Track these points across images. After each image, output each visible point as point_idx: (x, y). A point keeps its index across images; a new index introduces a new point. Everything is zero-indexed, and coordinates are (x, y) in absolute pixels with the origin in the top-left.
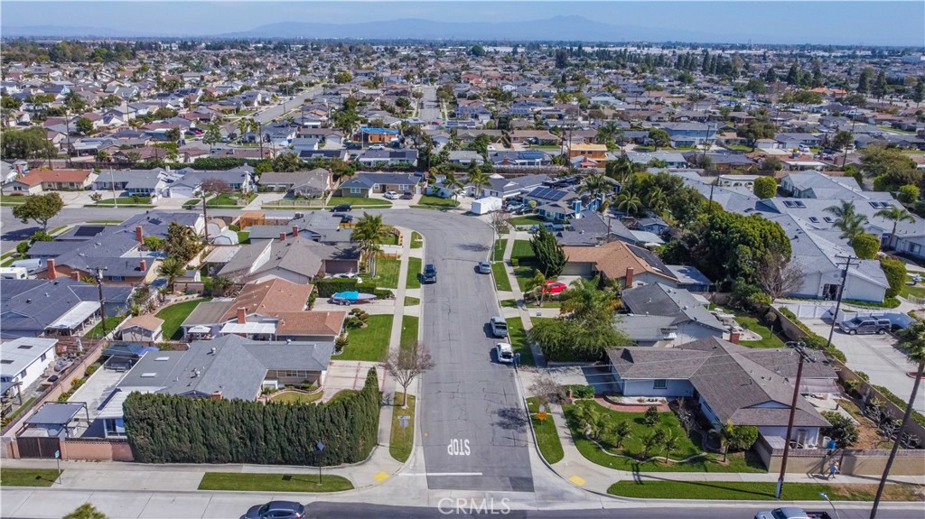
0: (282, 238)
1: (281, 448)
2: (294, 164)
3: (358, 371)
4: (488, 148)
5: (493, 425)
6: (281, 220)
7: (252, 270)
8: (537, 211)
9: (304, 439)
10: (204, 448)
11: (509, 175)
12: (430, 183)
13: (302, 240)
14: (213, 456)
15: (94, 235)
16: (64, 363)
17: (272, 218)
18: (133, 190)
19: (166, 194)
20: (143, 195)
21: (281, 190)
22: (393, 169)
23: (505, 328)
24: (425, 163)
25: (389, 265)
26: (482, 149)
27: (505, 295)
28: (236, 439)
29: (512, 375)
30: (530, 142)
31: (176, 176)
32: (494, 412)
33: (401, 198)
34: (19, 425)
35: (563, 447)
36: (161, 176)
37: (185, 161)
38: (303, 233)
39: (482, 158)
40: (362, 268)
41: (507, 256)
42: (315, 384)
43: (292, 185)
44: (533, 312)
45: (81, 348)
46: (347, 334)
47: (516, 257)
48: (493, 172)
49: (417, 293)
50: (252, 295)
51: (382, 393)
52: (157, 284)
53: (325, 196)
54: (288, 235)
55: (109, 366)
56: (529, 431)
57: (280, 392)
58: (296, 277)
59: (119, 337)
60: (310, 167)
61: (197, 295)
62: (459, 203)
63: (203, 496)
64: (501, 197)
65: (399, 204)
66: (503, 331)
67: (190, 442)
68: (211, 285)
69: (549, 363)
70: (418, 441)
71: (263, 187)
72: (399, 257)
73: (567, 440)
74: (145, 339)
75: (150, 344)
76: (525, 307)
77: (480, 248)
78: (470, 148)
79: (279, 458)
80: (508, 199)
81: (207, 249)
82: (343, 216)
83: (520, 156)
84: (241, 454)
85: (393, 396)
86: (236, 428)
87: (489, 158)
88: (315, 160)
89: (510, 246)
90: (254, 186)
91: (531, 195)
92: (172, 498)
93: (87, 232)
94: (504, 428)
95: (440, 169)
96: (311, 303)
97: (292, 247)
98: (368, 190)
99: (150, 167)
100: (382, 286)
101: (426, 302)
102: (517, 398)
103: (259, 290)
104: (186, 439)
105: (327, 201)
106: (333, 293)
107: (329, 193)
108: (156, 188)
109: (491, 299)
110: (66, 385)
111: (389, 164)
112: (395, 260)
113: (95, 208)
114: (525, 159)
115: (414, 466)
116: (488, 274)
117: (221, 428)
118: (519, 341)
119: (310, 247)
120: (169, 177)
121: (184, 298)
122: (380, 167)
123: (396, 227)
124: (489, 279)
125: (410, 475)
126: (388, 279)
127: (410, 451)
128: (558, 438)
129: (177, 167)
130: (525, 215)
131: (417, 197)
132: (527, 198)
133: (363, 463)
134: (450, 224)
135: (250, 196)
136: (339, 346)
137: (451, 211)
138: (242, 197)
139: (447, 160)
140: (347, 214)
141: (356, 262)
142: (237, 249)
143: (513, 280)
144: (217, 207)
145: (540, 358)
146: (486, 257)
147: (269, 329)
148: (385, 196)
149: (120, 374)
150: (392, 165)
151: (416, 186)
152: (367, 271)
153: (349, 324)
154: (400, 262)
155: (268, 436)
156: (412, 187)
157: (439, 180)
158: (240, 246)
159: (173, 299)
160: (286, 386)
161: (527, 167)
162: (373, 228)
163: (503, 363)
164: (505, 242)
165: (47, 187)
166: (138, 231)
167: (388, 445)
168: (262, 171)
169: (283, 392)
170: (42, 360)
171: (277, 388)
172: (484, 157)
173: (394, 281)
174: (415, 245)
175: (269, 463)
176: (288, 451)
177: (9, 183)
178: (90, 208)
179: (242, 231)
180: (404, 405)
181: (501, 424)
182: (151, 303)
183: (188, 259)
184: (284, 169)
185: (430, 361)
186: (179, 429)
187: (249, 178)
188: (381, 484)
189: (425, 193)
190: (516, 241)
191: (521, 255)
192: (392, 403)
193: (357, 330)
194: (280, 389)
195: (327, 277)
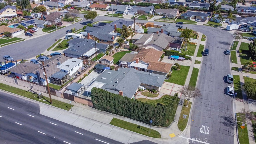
0: (157, 33)
1: (139, 116)
2: (167, 6)
3: (173, 88)
4: (236, 5)
5: (220, 123)
6: (159, 26)
7: (145, 44)
8: (253, 31)
9: (147, 116)
10: (114, 110)
11: (243, 16)
12: (212, 16)
13: (164, 35)
14: (117, 113)
15: (103, 26)
16: (84, 68)
17: (156, 25)
18: (118, 12)
19: (127, 14)
20: (121, 13)
21: (161, 15)
22: (200, 10)
23: (232, 80)
24: (212, 9)
25: (192, 46)
26: (234, 5)
27: (234, 65)
28: (124, 109)
29: (232, 101)
30: (253, 3)
31: (131, 8)
32: (221, 117)
33: (201, 21)
34: (64, 89)
35: (249, 141)
36: (127, 8)
37: (135, 3)
38: (164, 32)
39: (233, 8)
40: (182, 47)
41: (238, 48)
42: (157, 91)
43: (165, 14)
44: (245, 74)
45: (89, 64)
46: (172, 72)
47: (241, 50)
48: (237, 14)
49: (200, 59)
50: (142, 53)
51: (179, 99)
52: (116, 44)
53: (175, 18)
54: (159, 32)
55: (95, 71)
56: (235, 129)
57: (144, 91)
58: (159, 48)
59: (100, 62)
60: (172, 8)
61: (127, 49)
62: (222, 25)
63: (111, 127)
64: (239, 25)
65: (200, 23)
66: (231, 81)
67: (110, 107)
68: (132, 47)
69: (249, 99)
70: (189, 123)
71: (156, 14)
72: (196, 44)
73: (252, 138)
74: (108, 64)
75: (109, 66)
76: (242, 72)
77: (227, 44)
78: (229, 4)
79: (138, 119)
80: (241, 26)
81: (134, 34)
82: (179, 26)
83: (249, 8)
84: (125, 114)
85: (183, 101)
86: (124, 106)
87: (236, 9)
88: (175, 5)
89: (239, 44)
90: (153, 13)
91: (251, 25)
92: (101, 125)
93: (102, 24)
94: (225, 125)
95: (217, 12)
96: (162, 58)
97: (160, 37)
98: (190, 17)
99: (125, 5)
100: (188, 54)
101: (203, 64)
102: (232, 112)
103: (145, 52)
104: (109, 106)
105: (175, 20)
106: (170, 55)
107: (176, 17)
108: (125, 11)
109: (228, 66)
110: (82, 76)
111: (199, 8)
112: (194, 45)
113: (107, 16)
114: (250, 10)
115: (186, 134)
116: (229, 55)
117: (120, 105)
118: (237, 86)
119: (166, 37)
120: (129, 8)
121: (123, 50)
122: (196, 9)
123: (197, 32)
124: (229, 57)
125: (183, 137)
126: (190, 52)
127: (185, 127)
128: (248, 136)
129: (132, 5)
130: (247, 32)
131: (207, 21)
132: (250, 26)
133: (167, 128)
134: (217, 33)
135: (152, 16)
136: (168, 77)
137: (218, 28)
138: (149, 16)
139: (220, 8)
140: (181, 25)
141: (180, 45)
142: (143, 35)
143: (238, 59)
144: (141, 19)
145: (245, 96)
146: (229, 48)
147: (145, 67)
148: (195, 20)
149: (98, 74)
150: (200, 9)
151: (207, 17)
152: (184, 48)
153: (173, 68)
154: (196, 46)
155: (135, 112)
156: (205, 18)
157: (216, 16)
158: (144, 34)
159: (120, 50)
160: (147, 89)
161: (251, 13)
162: (188, 33)
163: (229, 95)
164: (237, 43)
165: (97, 9)
166: (115, 26)
167: (178, 122)
168: (157, 8)
169: (146, 91)
170: (78, 66)
171: (143, 89)
172: (234, 8)
173: (192, 53)
174: (203, 40)
175: (134, 119)
176: (141, 118)
177: (88, 7)
178: (106, 16)
179: (146, 28)
180: (187, 106)
181: (224, 123)
182: (113, 51)
183: (127, 37)
184: (164, 8)
185: (199, 93)
186: (107, 102)
187: (152, 10)
188: (171, 139)
189: (210, 20)
190: (242, 43)
191: (243, 49)
192: (183, 104)
193: (176, 71)
194: (145, 90)
195: (170, 49)
